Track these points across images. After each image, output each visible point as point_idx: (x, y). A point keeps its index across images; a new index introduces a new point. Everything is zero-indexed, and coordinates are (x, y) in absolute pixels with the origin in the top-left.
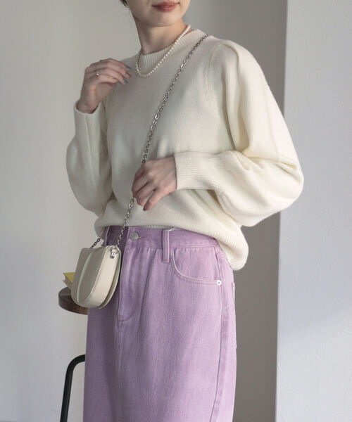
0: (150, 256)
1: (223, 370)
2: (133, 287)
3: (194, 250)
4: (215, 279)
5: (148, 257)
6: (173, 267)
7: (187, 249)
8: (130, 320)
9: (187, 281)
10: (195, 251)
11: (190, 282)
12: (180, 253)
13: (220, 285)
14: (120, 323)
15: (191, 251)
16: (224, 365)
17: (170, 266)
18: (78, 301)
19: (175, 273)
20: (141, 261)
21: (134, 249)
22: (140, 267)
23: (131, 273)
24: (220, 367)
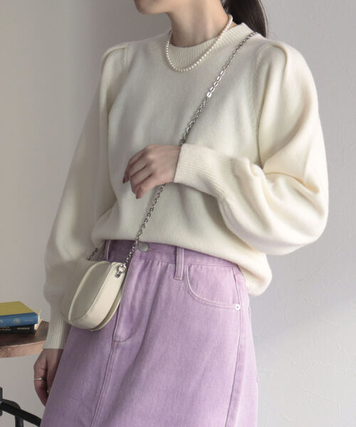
0: (161, 270)
1: (235, 405)
2: (137, 304)
3: (210, 268)
4: (234, 303)
5: (158, 272)
6: (186, 285)
7: (203, 267)
8: (129, 342)
9: (202, 303)
10: (213, 269)
11: (205, 304)
12: (195, 271)
13: (238, 309)
14: (116, 344)
15: (208, 269)
16: (236, 400)
17: (183, 284)
18: (69, 319)
19: (188, 292)
20: (149, 276)
21: (143, 262)
22: (148, 283)
23: (136, 288)
24: (232, 402)
